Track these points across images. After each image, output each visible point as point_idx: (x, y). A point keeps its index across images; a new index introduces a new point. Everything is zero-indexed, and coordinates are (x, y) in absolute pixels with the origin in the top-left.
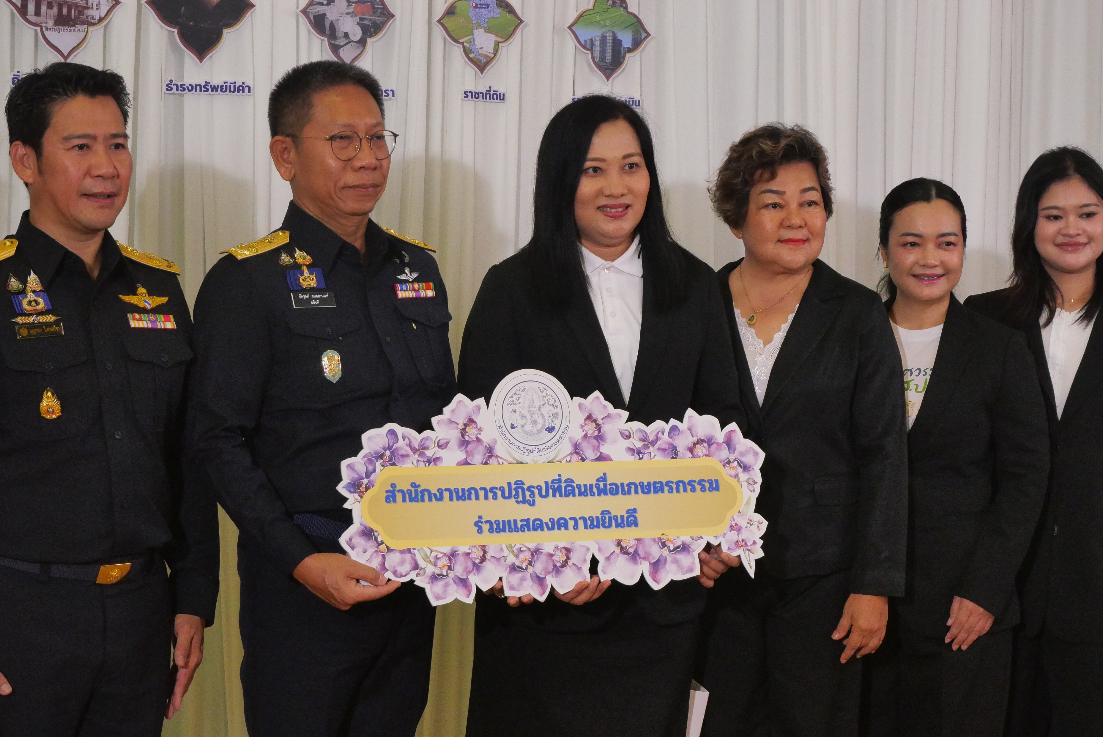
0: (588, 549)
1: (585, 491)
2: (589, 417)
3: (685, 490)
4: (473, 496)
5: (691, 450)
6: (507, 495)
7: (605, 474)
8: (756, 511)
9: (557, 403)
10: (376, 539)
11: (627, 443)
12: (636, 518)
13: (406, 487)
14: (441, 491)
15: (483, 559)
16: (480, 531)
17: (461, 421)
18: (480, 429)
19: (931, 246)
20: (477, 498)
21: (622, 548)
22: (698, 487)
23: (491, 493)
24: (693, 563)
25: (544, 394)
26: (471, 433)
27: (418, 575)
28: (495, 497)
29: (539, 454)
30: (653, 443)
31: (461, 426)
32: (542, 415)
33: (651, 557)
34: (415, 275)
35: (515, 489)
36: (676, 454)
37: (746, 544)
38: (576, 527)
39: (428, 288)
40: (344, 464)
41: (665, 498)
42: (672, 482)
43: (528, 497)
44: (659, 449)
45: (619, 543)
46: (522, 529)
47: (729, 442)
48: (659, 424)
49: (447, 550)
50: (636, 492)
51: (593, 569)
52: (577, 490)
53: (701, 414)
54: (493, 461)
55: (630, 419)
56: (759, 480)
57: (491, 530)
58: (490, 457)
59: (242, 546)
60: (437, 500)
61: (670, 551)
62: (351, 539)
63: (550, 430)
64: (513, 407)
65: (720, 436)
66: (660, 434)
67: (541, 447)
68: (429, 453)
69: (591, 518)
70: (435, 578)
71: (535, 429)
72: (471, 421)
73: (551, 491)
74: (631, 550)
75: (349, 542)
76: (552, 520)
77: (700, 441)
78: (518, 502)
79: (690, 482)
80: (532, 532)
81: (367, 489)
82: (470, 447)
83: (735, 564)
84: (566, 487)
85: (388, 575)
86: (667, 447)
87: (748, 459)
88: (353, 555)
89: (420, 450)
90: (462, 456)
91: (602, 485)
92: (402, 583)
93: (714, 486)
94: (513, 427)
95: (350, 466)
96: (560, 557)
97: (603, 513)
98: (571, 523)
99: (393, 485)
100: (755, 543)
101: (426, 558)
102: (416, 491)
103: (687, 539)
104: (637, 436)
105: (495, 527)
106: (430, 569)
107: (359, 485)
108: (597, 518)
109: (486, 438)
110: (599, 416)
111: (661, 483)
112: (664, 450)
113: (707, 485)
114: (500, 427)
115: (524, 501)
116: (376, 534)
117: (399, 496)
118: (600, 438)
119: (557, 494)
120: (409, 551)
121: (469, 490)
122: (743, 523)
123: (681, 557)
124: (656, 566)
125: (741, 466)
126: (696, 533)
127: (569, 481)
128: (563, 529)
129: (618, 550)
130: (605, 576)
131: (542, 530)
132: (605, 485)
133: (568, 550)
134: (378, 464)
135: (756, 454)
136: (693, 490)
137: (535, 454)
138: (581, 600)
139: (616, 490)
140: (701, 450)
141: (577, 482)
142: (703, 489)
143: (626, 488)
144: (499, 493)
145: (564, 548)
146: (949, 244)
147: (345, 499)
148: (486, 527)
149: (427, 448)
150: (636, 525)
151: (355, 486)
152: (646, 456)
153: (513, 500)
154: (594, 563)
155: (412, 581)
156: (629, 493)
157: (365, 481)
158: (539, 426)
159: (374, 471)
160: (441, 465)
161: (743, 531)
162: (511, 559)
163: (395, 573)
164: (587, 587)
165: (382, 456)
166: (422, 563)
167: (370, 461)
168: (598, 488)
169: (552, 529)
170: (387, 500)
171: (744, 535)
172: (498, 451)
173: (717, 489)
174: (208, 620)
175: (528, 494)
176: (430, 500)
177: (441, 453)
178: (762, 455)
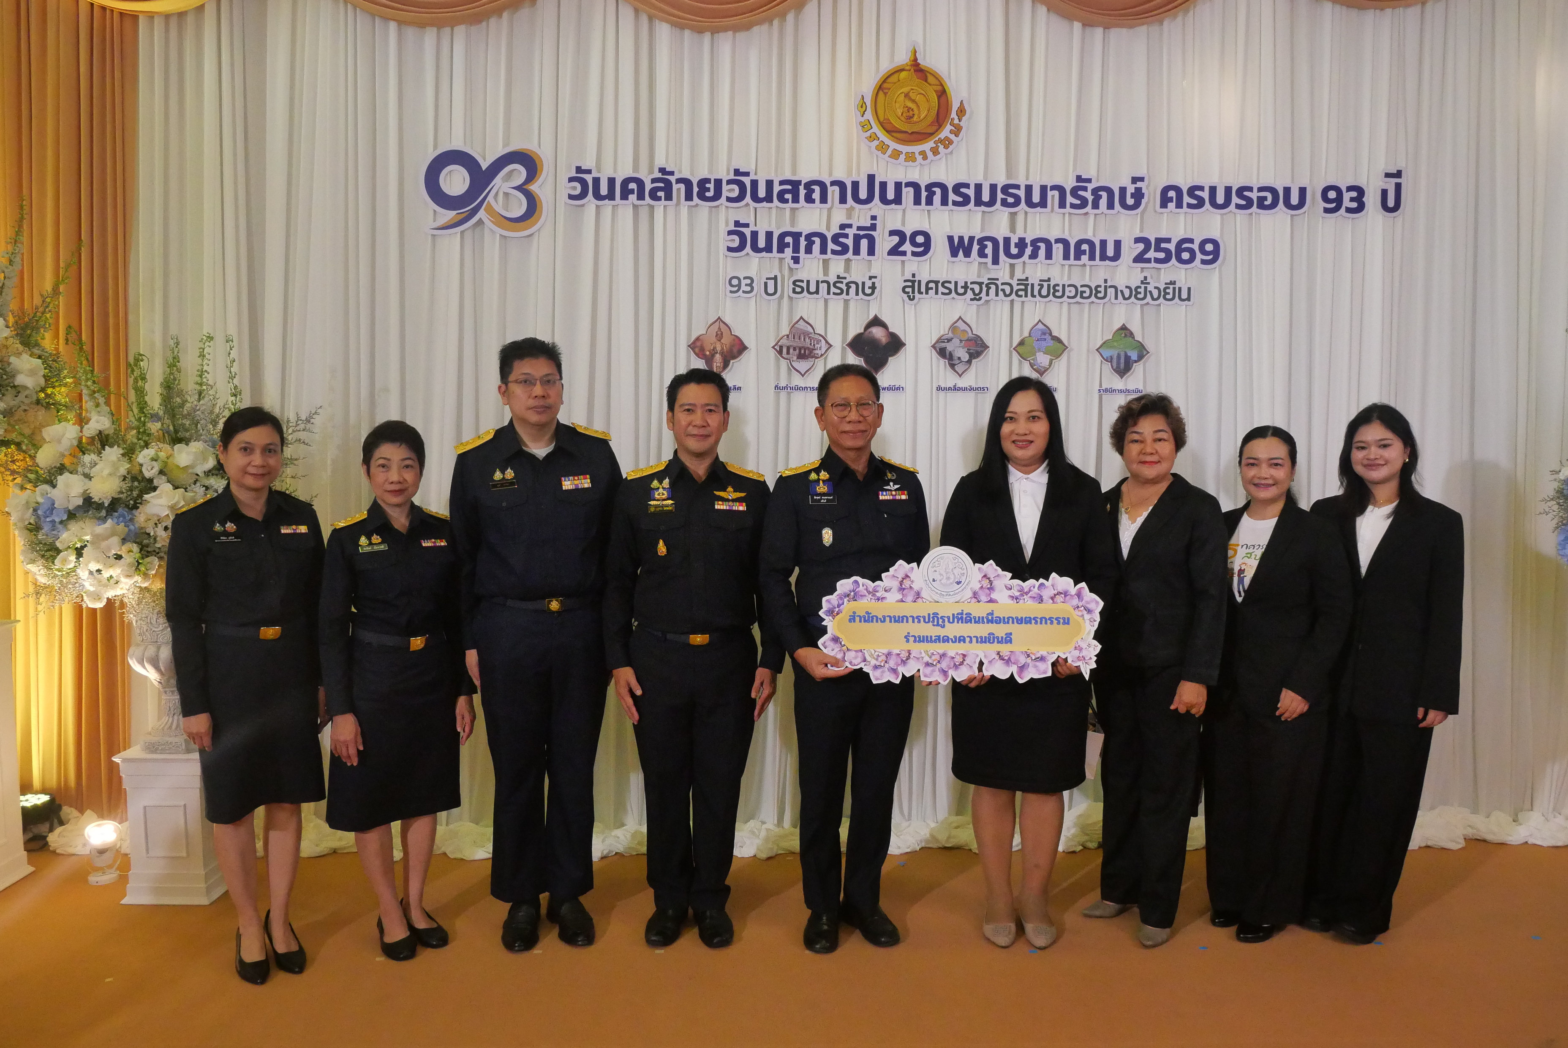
0: (978, 656)
1: (979, 620)
2: (985, 576)
3: (1046, 623)
4: (905, 621)
5: (1052, 598)
6: (927, 620)
7: (993, 611)
8: (1094, 638)
9: (964, 567)
10: (841, 643)
11: (1010, 593)
12: (1011, 638)
13: (862, 614)
14: (884, 617)
15: (908, 658)
16: (908, 641)
17: (900, 577)
18: (912, 582)
19: (1264, 466)
20: (907, 622)
21: (1000, 656)
22: (1055, 622)
23: (917, 619)
24: (1047, 668)
25: (956, 561)
26: (907, 583)
27: (865, 665)
28: (919, 621)
29: (950, 597)
30: (1027, 593)
31: (900, 579)
32: (954, 573)
33: (1019, 663)
34: (897, 487)
35: (933, 618)
36: (1042, 601)
37: (1084, 658)
38: (971, 642)
39: (904, 494)
40: (824, 599)
41: (1032, 626)
42: (1037, 618)
43: (940, 623)
44: (1031, 597)
45: (998, 653)
46: (935, 641)
47: (1079, 595)
48: (1032, 582)
49: (885, 651)
50: (1013, 623)
51: (980, 669)
52: (973, 619)
53: (1061, 576)
54: (919, 600)
55: (1012, 578)
56: (1098, 619)
57: (915, 641)
58: (918, 598)
60: (881, 622)
61: (1032, 660)
62: (825, 643)
63: (959, 583)
64: (935, 569)
65: (1073, 590)
66: (1032, 588)
67: (951, 593)
68: (878, 594)
69: (981, 637)
70: (876, 667)
71: (948, 582)
72: (907, 576)
73: (956, 620)
74: (1006, 658)
75: (823, 645)
76: (955, 637)
77: (1059, 593)
78: (934, 625)
79: (1050, 619)
80: (942, 644)
81: (838, 614)
82: (905, 592)
83: (1075, 671)
84: (966, 618)
85: (847, 664)
86: (1036, 596)
87: (1091, 606)
88: (826, 651)
89: (873, 592)
90: (900, 597)
91: (990, 617)
92: (855, 669)
93: (1066, 621)
94: (934, 580)
95: (828, 601)
96: (959, 659)
97: (989, 634)
98: (968, 640)
99: (854, 613)
100: (1091, 658)
101: (871, 655)
102: (869, 617)
103: (1044, 653)
104: (1016, 588)
105: (918, 639)
106: (874, 662)
107: (833, 612)
108: (985, 637)
109: (916, 587)
110: (991, 576)
111: (1030, 618)
112: (1034, 598)
113: (1062, 621)
114: (926, 580)
115: (938, 625)
116: (841, 640)
117: (857, 619)
118: (991, 589)
119: (960, 622)
120: (861, 651)
121: (903, 617)
122: (1083, 645)
123: (1039, 664)
124: (1022, 669)
125: (1086, 610)
126: (1051, 650)
127: (969, 614)
128: (962, 642)
129: (997, 657)
130: (987, 673)
131: (948, 642)
132: (992, 618)
133: (964, 656)
134: (846, 600)
135: (1097, 603)
136: (1052, 623)
137: (947, 597)
138: (973, 685)
139: (999, 621)
140: (1059, 599)
141: (973, 615)
142: (1059, 623)
143: (1006, 620)
144: (922, 619)
145: (962, 654)
146: (1276, 465)
147: (824, 620)
148: (912, 639)
149: (877, 592)
150: (1011, 643)
151: (830, 612)
152: (1021, 601)
153: (931, 624)
154: (981, 664)
155: (861, 668)
156: (1008, 623)
157: (837, 609)
158: (951, 581)
159: (843, 604)
160: (885, 601)
161: (1083, 650)
162: (927, 659)
163: (851, 663)
164: (975, 678)
165: (848, 595)
166: (868, 658)
167: (841, 598)
168: (987, 619)
169: (955, 642)
170: (850, 621)
171: (1084, 653)
172: (923, 594)
173: (1068, 623)
175: (941, 621)
176: (877, 621)
177: (886, 595)
178: (1102, 604)
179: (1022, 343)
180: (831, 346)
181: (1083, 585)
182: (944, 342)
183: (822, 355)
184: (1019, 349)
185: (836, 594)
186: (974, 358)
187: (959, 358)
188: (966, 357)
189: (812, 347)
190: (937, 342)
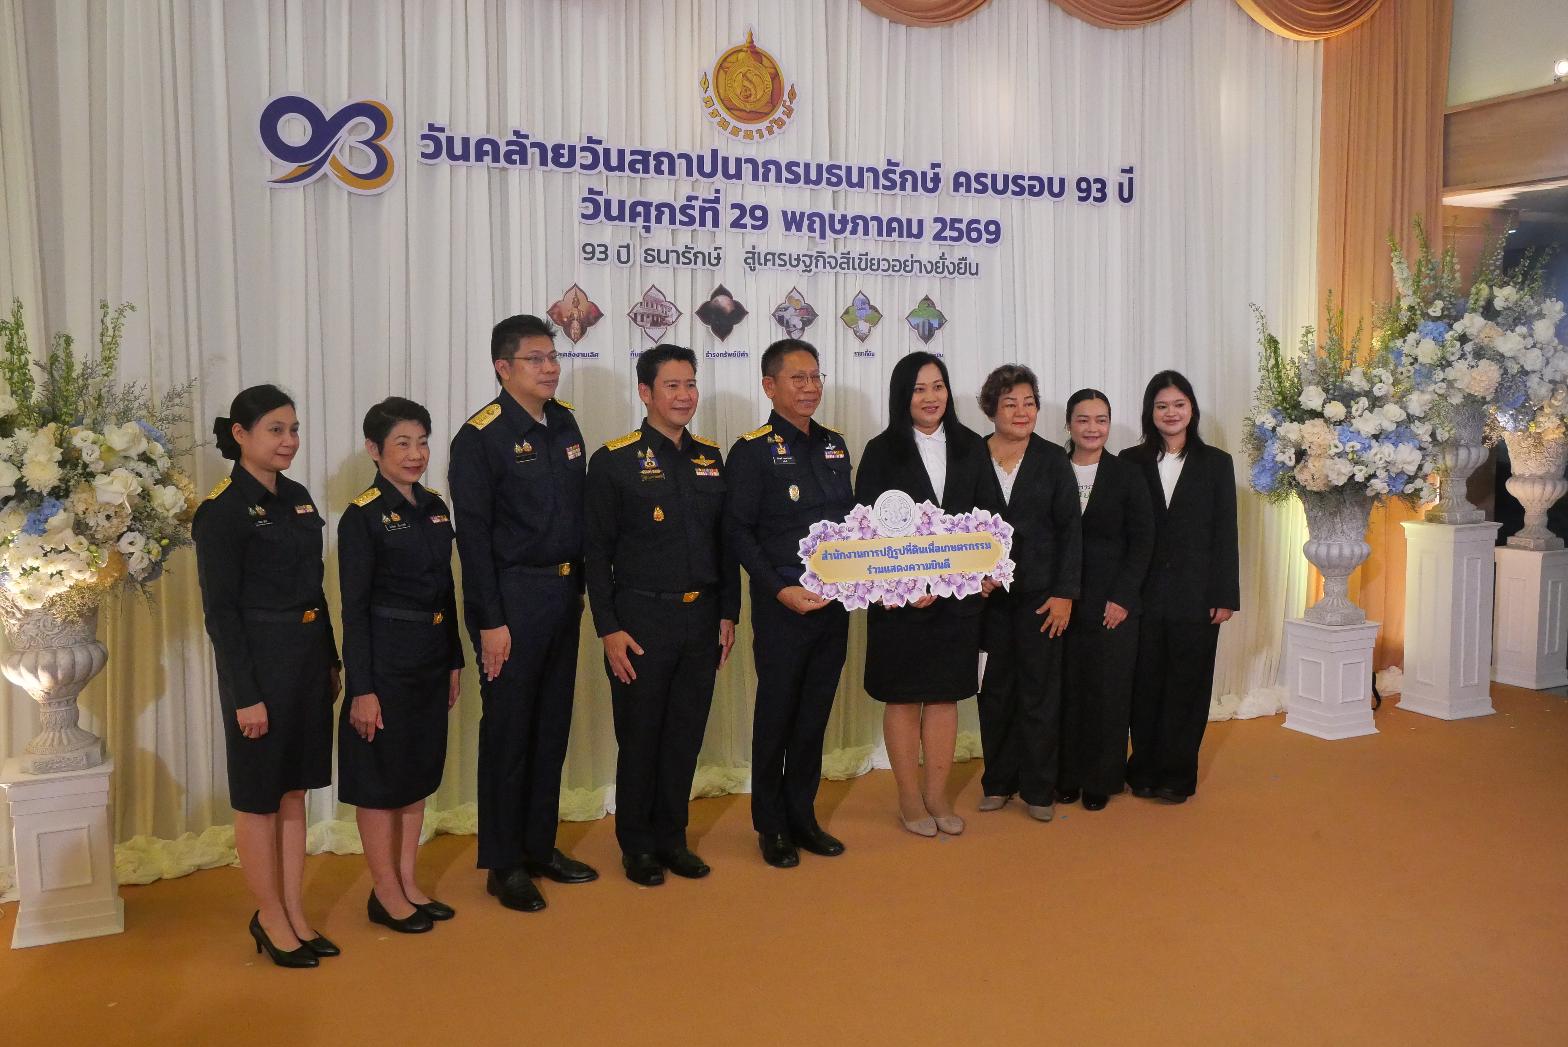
0: (925, 580)
1: (923, 551)
2: (924, 513)
3: (974, 549)
4: (866, 555)
5: (976, 528)
6: (883, 554)
7: (933, 542)
8: (1010, 558)
9: (908, 506)
10: (818, 579)
11: (944, 526)
12: (949, 564)
13: (833, 552)
14: (850, 553)
15: (872, 587)
16: (870, 572)
17: (860, 518)
18: (869, 521)
19: (1093, 422)
20: (868, 556)
21: (942, 579)
22: (980, 547)
23: (876, 553)
24: (978, 586)
25: (902, 502)
26: (865, 523)
28: (878, 555)
29: (899, 533)
30: (957, 525)
31: (859, 520)
32: (900, 513)
33: (957, 583)
34: (834, 447)
35: (888, 551)
36: (969, 530)
38: (919, 569)
39: (840, 453)
40: (801, 541)
41: (963, 553)
42: (967, 545)
43: (894, 555)
44: (960, 528)
45: (941, 577)
46: (892, 571)
47: (995, 523)
48: (960, 515)
49: (854, 583)
50: (949, 550)
51: (928, 591)
52: (919, 550)
53: (981, 509)
54: (876, 537)
55: (945, 513)
56: (1011, 542)
57: (876, 572)
58: (875, 535)
59: (752, 582)
60: (848, 558)
61: (967, 580)
63: (905, 520)
64: (885, 509)
65: (991, 520)
67: (900, 529)
68: (843, 534)
69: (926, 564)
70: (848, 597)
71: (897, 520)
72: (865, 517)
73: (906, 551)
74: (947, 580)
76: (907, 566)
77: (981, 524)
78: (889, 557)
79: (976, 545)
80: (897, 572)
81: (813, 553)
82: (864, 530)
83: (999, 585)
84: (913, 549)
85: (824, 597)
86: (964, 527)
87: (1005, 532)
88: (807, 587)
89: (840, 532)
90: (860, 535)
92: (832, 601)
93: (988, 546)
94: (886, 519)
96: (911, 585)
97: (932, 561)
98: (916, 567)
99: (826, 551)
101: (843, 587)
102: (838, 554)
103: (975, 573)
104: (949, 522)
105: (878, 570)
106: (845, 593)
107: (809, 552)
108: (930, 564)
109: (872, 526)
110: (930, 513)
111: (961, 545)
112: (962, 528)
113: (985, 546)
114: (879, 520)
115: (892, 557)
116: (817, 576)
117: (829, 556)
118: (930, 523)
119: (909, 553)
120: (834, 584)
121: (864, 552)
122: (1003, 565)
123: (972, 583)
124: (960, 588)
125: (1002, 536)
126: (980, 571)
127: (915, 546)
128: (912, 570)
129: (940, 580)
130: (934, 593)
131: (902, 571)
132: (933, 547)
133: (915, 581)
134: (818, 541)
135: (1009, 529)
136: (978, 548)
137: (897, 533)
138: (923, 605)
139: (938, 550)
140: (981, 528)
141: (919, 546)
142: (983, 548)
143: (944, 549)
144: (879, 553)
145: (913, 580)
147: (802, 559)
148: (873, 570)
149: (842, 532)
150: (949, 567)
151: (807, 552)
152: (953, 532)
153: (887, 556)
154: (928, 587)
155: (836, 599)
156: (945, 551)
157: (812, 550)
158: (899, 519)
159: (816, 544)
160: (850, 540)
161: (1003, 568)
162: (886, 586)
163: (827, 595)
164: (925, 599)
165: (820, 537)
166: (841, 590)
167: (814, 540)
168: (930, 548)
169: (907, 570)
170: (823, 559)
171: (1004, 571)
172: (879, 532)
173: (990, 547)
174: (736, 621)
175: (894, 553)
176: (845, 558)
177: (850, 534)
178: (1012, 530)
179: (847, 312)
180: (681, 314)
181: (998, 515)
182: (782, 311)
183: (673, 323)
184: (846, 318)
185: (810, 536)
186: (807, 326)
187: (795, 326)
188: (800, 325)
189: (664, 315)
190: (776, 311)
